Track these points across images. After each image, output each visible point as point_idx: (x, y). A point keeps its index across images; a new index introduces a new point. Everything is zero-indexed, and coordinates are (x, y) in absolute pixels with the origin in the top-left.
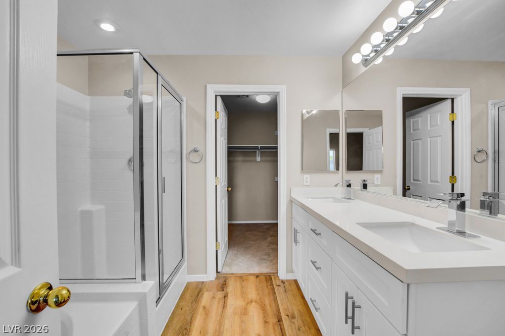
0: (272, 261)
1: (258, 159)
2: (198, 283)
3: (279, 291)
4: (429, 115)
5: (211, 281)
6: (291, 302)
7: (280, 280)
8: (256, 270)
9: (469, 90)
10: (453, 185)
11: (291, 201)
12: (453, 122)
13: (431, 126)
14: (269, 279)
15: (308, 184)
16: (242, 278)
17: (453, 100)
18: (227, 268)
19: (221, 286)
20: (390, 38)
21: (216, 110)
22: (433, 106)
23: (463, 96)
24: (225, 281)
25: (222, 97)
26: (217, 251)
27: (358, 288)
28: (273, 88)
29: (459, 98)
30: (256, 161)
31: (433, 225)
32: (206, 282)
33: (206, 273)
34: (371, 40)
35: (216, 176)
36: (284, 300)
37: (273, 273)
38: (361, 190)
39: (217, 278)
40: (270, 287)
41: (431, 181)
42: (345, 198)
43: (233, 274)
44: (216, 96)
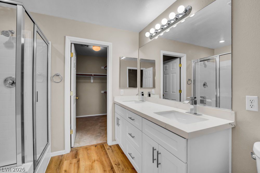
0: (102, 136)
1: (92, 81)
2: (59, 156)
3: (109, 152)
4: (171, 64)
5: (68, 154)
6: (116, 157)
7: (108, 146)
8: (95, 142)
9: (186, 55)
10: (180, 94)
11: (114, 103)
12: (180, 68)
13: (172, 69)
14: (103, 146)
15: (123, 94)
16: (87, 148)
17: (180, 58)
18: (77, 144)
19: (74, 155)
20: (163, 28)
21: (71, 52)
22: (174, 60)
23: (184, 57)
24: (77, 152)
25: (75, 45)
26: (71, 135)
27: (159, 144)
28: (105, 44)
29: (183, 58)
30: (90, 82)
31: (184, 111)
32: (64, 155)
33: (64, 149)
34: (156, 27)
35: (71, 91)
36: (113, 156)
37: (104, 143)
38: (148, 97)
39: (71, 151)
40: (104, 151)
41: (172, 92)
42: (141, 101)
43: (81, 147)
44: (71, 43)
